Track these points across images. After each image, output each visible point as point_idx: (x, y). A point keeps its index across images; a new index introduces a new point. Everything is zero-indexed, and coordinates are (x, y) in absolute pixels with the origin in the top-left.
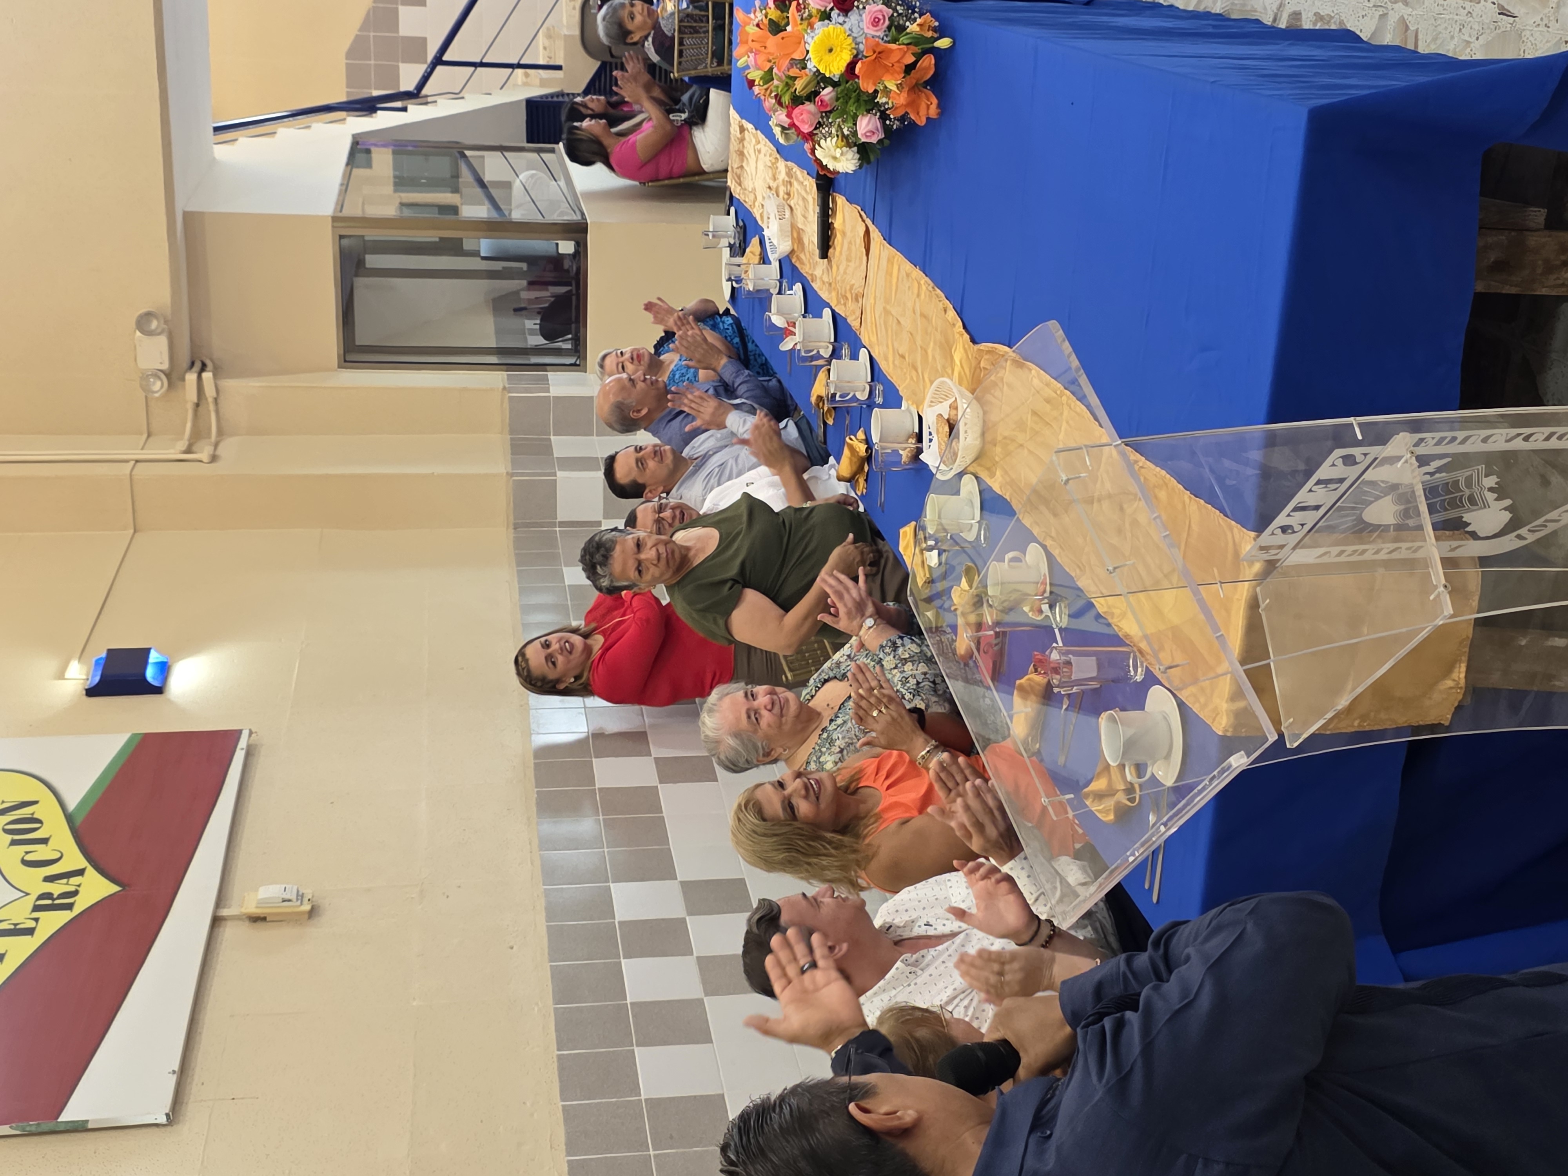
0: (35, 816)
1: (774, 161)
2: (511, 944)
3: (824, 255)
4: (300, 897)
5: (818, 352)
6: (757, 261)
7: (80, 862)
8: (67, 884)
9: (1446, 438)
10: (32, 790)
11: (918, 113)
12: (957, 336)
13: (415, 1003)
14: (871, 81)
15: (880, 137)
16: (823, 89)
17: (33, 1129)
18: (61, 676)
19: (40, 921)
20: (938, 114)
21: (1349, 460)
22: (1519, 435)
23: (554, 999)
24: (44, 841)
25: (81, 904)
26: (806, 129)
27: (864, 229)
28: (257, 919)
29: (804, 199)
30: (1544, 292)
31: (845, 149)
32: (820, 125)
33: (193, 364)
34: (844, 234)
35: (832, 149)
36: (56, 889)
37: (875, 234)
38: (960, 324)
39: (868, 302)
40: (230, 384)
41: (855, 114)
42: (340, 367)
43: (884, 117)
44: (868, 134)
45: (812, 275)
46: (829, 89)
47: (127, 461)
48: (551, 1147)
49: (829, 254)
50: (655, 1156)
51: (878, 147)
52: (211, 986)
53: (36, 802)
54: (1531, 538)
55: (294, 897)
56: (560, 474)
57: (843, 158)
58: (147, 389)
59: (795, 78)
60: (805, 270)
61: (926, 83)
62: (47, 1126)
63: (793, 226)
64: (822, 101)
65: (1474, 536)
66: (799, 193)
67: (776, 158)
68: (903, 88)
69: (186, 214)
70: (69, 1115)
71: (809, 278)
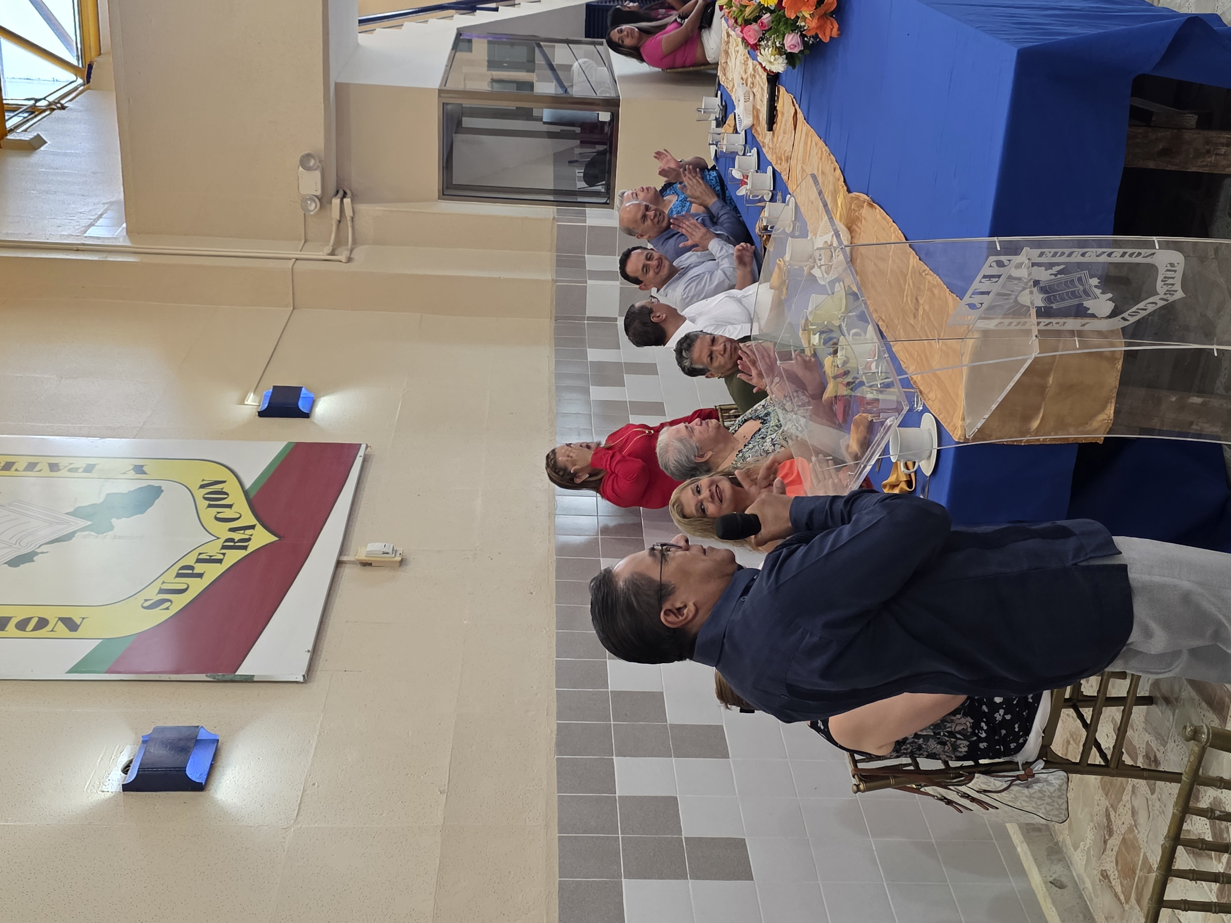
0: (224, 490)
1: (746, 59)
2: (531, 591)
3: (770, 129)
4: (394, 551)
5: (763, 197)
6: (731, 132)
7: (253, 521)
8: (244, 534)
9: (1058, 252)
10: (222, 474)
11: (824, 34)
12: (840, 187)
13: (465, 622)
14: (793, 11)
15: (800, 49)
16: (764, 14)
17: (220, 678)
18: (242, 402)
19: (226, 555)
20: (838, 35)
21: (1000, 264)
22: (1104, 253)
23: (557, 627)
24: (230, 506)
25: (253, 546)
26: (752, 41)
27: (794, 111)
28: (366, 564)
29: (762, 88)
30: (1194, 169)
31: (777, 56)
32: (761, 39)
33: (337, 192)
34: (783, 114)
35: (769, 56)
36: (237, 536)
37: (800, 116)
38: (842, 179)
39: (793, 162)
40: (362, 208)
41: (784, 32)
42: (439, 199)
43: (803, 36)
44: (792, 47)
45: (763, 142)
46: (768, 14)
47: (290, 259)
48: (547, 715)
49: (774, 128)
50: (614, 724)
51: (800, 55)
52: (334, 603)
53: (224, 482)
54: (1132, 320)
55: (390, 551)
56: (590, 282)
57: (775, 62)
58: (306, 210)
59: (746, 6)
60: (759, 139)
61: (832, 13)
62: (229, 677)
63: (754, 107)
64: (762, 23)
65: (1093, 316)
66: (759, 84)
67: (747, 58)
68: (814, 16)
69: (337, 84)
70: (243, 670)
71: (761, 144)
